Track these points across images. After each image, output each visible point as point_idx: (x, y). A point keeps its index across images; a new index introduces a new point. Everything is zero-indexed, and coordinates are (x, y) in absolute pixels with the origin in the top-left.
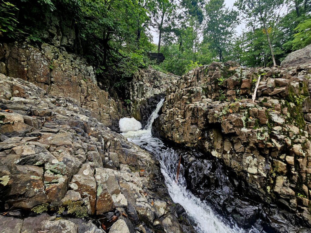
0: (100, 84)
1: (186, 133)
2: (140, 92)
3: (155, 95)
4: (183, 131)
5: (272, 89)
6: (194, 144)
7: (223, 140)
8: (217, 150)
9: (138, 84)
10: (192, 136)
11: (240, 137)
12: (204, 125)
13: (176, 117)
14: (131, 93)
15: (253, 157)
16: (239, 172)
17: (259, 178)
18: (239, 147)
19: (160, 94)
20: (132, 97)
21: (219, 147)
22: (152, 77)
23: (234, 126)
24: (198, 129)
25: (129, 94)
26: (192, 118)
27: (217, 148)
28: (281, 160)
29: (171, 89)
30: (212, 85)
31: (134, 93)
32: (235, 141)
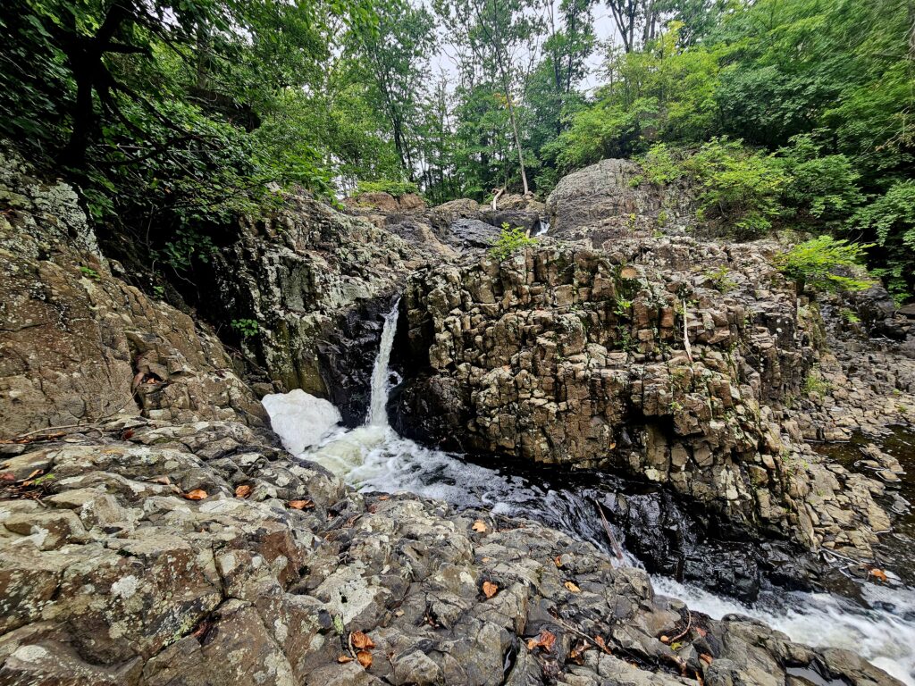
0: (118, 267)
1: (575, 438)
2: (297, 290)
3: (358, 300)
4: (566, 433)
5: (711, 332)
6: (600, 459)
7: (670, 445)
8: (658, 467)
9: (275, 256)
10: (593, 443)
11: (709, 439)
12: (622, 418)
13: (529, 395)
14: (255, 294)
15: (727, 469)
16: (708, 502)
17: (743, 504)
18: (704, 457)
19: (378, 298)
20: (262, 309)
21: (661, 460)
22: (313, 228)
23: (700, 421)
24: (606, 427)
25: (245, 298)
26: (592, 403)
27: (656, 462)
28: (756, 463)
29: (450, 297)
30: (600, 312)
31: (267, 292)
32: (696, 446)
